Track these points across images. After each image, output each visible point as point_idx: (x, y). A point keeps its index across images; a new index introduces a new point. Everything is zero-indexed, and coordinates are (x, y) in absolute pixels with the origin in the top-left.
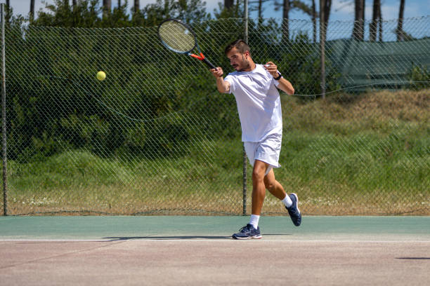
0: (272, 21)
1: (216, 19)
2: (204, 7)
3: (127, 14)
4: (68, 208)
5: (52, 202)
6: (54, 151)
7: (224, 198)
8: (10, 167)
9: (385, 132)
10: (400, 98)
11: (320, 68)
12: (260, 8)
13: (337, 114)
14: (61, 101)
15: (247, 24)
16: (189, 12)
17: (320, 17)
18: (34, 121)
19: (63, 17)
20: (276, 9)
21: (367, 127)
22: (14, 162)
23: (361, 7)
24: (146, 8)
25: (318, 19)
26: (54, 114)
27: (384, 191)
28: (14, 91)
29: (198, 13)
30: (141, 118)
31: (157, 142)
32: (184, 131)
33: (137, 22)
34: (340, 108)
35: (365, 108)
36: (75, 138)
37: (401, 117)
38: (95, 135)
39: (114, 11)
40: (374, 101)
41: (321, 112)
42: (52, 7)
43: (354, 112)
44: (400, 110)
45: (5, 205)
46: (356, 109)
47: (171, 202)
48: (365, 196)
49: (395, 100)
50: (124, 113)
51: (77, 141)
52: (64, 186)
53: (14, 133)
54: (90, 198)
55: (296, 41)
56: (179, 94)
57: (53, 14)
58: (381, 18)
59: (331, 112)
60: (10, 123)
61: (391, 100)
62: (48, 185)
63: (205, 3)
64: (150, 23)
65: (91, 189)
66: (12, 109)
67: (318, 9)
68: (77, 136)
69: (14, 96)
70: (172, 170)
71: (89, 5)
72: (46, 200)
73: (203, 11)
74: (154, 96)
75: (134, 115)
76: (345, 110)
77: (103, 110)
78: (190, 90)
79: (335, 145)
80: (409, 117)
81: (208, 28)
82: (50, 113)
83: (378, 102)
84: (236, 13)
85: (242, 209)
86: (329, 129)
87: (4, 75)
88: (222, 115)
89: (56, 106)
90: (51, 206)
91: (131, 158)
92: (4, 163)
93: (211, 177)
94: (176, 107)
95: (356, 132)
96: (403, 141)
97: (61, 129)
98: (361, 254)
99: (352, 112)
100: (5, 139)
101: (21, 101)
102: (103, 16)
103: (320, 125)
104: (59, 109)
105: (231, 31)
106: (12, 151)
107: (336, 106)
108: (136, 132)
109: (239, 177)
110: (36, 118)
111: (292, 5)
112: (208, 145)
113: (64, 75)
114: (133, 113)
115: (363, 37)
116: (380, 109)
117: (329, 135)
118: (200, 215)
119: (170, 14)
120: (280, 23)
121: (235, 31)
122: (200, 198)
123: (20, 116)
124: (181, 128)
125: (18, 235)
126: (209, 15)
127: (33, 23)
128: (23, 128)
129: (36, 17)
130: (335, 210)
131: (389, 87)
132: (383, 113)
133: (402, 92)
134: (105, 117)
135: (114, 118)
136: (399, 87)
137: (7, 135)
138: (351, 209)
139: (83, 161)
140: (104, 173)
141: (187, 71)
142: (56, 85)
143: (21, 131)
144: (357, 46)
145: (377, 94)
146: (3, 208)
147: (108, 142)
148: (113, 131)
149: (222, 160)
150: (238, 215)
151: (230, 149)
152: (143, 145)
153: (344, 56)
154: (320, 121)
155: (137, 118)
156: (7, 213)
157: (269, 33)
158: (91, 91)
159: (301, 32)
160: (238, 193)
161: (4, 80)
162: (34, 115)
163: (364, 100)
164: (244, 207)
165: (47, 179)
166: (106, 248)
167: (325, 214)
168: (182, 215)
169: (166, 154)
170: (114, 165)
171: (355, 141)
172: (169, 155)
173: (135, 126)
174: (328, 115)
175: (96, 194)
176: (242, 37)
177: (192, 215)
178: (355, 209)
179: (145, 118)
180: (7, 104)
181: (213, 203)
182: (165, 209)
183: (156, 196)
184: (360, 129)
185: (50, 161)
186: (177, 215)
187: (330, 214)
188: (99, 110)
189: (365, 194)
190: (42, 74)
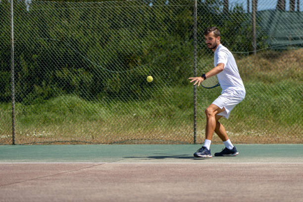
4: (61, 139)
5: (49, 134)
6: (50, 96)
7: (180, 130)
8: (18, 107)
11: (252, 32)
13: (265, 67)
14: (56, 57)
18: (36, 72)
21: (288, 77)
22: (20, 104)
26: (51, 67)
27: (301, 125)
28: (20, 50)
30: (116, 70)
31: (129, 88)
34: (268, 62)
35: (286, 62)
36: (66, 86)
40: (293, 57)
41: (253, 65)
43: (278, 65)
45: (13, 137)
46: (280, 63)
47: (139, 134)
48: (286, 129)
50: (103, 66)
51: (68, 88)
52: (58, 122)
53: (20, 82)
54: (78, 131)
55: (234, 11)
56: (145, 52)
59: (261, 65)
60: (17, 74)
62: (46, 121)
65: (79, 125)
66: (19, 64)
68: (68, 84)
69: (20, 54)
70: (140, 110)
72: (45, 133)
74: (126, 54)
75: (111, 68)
76: (271, 64)
77: (88, 64)
78: (154, 49)
79: (264, 90)
81: (167, 2)
82: (47, 67)
83: (296, 57)
85: (193, 139)
86: (259, 78)
87: (13, 38)
88: (178, 68)
89: (52, 61)
90: (48, 137)
91: (109, 101)
92: (13, 105)
93: (170, 115)
94: (144, 62)
95: (279, 80)
97: (56, 79)
98: (283, 172)
99: (276, 65)
101: (26, 58)
103: (252, 75)
104: (54, 63)
105: (184, 4)
106: (19, 96)
107: (264, 60)
108: (114, 81)
109: (191, 115)
110: (37, 70)
112: (167, 91)
113: (58, 38)
114: (110, 67)
115: (285, 8)
116: (297, 63)
117: (259, 83)
118: (161, 144)
121: (188, 4)
122: (161, 131)
123: (25, 69)
125: (23, 159)
128: (27, 78)
130: (263, 140)
132: (300, 65)
134: (89, 69)
135: (96, 70)
137: (15, 84)
138: (276, 139)
139: (72, 103)
140: (89, 112)
141: (151, 34)
142: (52, 45)
143: (26, 80)
144: (280, 15)
145: (296, 51)
146: (12, 139)
147: (91, 88)
148: (95, 80)
149: (178, 102)
150: (190, 143)
151: (184, 93)
152: (118, 91)
153: (270, 22)
154: (252, 72)
155: (113, 70)
156: (15, 143)
157: (213, 5)
158: (78, 50)
159: (238, 4)
160: (190, 127)
161: (13, 42)
162: (36, 68)
163: (285, 56)
164: (195, 137)
165: (45, 117)
166: (89, 169)
167: (256, 142)
168: (148, 143)
169: (135, 98)
170: (96, 106)
171: (279, 87)
172: (137, 98)
173: (112, 76)
174: (258, 67)
175: (83, 128)
176: (192, 9)
177: (155, 144)
178: (278, 139)
179: (120, 70)
180: (15, 60)
181: (171, 135)
182: (135, 139)
183: (128, 130)
184: (282, 78)
185: (48, 103)
186: (144, 144)
187: (260, 142)
188: (85, 64)
189: (286, 127)
190: (41, 37)
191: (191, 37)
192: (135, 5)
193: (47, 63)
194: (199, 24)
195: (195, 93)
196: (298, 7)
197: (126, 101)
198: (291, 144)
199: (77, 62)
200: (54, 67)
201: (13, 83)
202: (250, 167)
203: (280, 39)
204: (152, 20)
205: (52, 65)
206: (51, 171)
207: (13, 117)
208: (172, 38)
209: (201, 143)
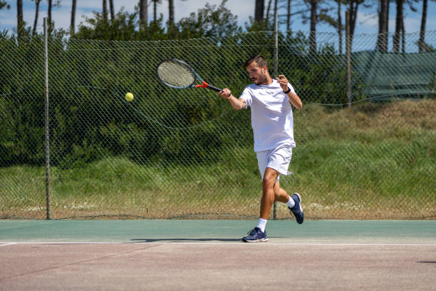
0: (300, 34)
1: (247, 32)
2: (235, 20)
3: (162, 28)
4: (107, 213)
5: (92, 206)
6: (93, 158)
7: (255, 202)
8: (53, 172)
9: (409, 139)
10: (423, 107)
11: (347, 79)
12: (288, 21)
13: (362, 122)
14: (100, 110)
15: (277, 36)
16: (221, 25)
17: (346, 30)
18: (75, 129)
19: (103, 31)
20: (304, 22)
21: (391, 135)
22: (56, 168)
23: (385, 20)
24: (180, 22)
25: (344, 32)
26: (95, 122)
27: (407, 196)
28: (57, 101)
29: (229, 27)
30: (177, 126)
31: (192, 149)
32: (217, 138)
33: (172, 34)
34: (366, 117)
35: (389, 117)
36: (114, 146)
37: (423, 125)
39: (150, 25)
40: (398, 110)
41: (348, 121)
42: (92, 21)
43: (379, 121)
44: (423, 118)
45: (48, 210)
46: (381, 118)
47: (205, 206)
48: (389, 201)
49: (417, 109)
50: (160, 122)
51: (116, 148)
52: (103, 191)
53: (56, 141)
54: (128, 203)
55: (323, 52)
56: (212, 103)
57: (93, 27)
58: (403, 31)
59: (356, 121)
60: (52, 131)
61: (414, 109)
62: (88, 190)
63: (236, 17)
64: (184, 36)
65: (129, 194)
66: (54, 118)
67: (343, 22)
68: (116, 143)
69: (56, 105)
70: (206, 176)
71: (127, 19)
72: (88, 204)
73: (235, 24)
74: (188, 106)
75: (170, 124)
76: (370, 119)
77: (141, 119)
79: (360, 152)
80: (431, 125)
81: (240, 41)
82: (90, 122)
83: (401, 111)
84: (266, 26)
86: (355, 136)
87: (47, 86)
89: (96, 115)
90: (91, 210)
91: (167, 165)
92: (47, 170)
94: (210, 116)
95: (380, 139)
96: (426, 148)
97: (100, 137)
99: (376, 120)
100: (48, 147)
101: (63, 111)
102: (140, 29)
103: (346, 133)
104: (99, 117)
105: (261, 44)
106: (54, 158)
107: (361, 115)
108: (171, 139)
110: (78, 127)
111: (319, 18)
112: (240, 152)
113: (103, 85)
114: (168, 122)
115: (386, 48)
116: (403, 118)
117: (356, 143)
118: (232, 219)
119: (203, 27)
120: (307, 36)
121: (266, 43)
122: (232, 203)
123: (61, 124)
124: (215, 136)
125: (61, 238)
126: (240, 29)
127: (74, 36)
128: (65, 136)
129: (77, 30)
130: (361, 214)
131: (413, 96)
132: (406, 121)
133: (425, 101)
134: (142, 125)
135: (151, 126)
136: (422, 96)
137: (50, 143)
138: (376, 213)
139: (121, 167)
140: (142, 178)
142: (96, 95)
143: (63, 139)
144: (381, 57)
145: (401, 103)
146: (46, 212)
147: (145, 149)
148: (150, 139)
152: (179, 152)
153: (368, 67)
154: (346, 129)
155: (172, 127)
156: (50, 217)
157: (298, 45)
159: (328, 44)
161: (47, 91)
162: (75, 124)
163: (388, 109)
164: (275, 211)
165: (87, 184)
166: (144, 251)
167: (351, 218)
168: (216, 219)
169: (200, 161)
170: (151, 171)
171: (380, 148)
172: (203, 162)
173: (171, 134)
174: (353, 124)
175: (134, 199)
176: (272, 50)
177: (225, 219)
178: (380, 214)
179: (181, 126)
180: (50, 113)
181: (245, 208)
182: (200, 213)
183: (191, 201)
184: (385, 137)
185: (90, 167)
186: (211, 219)
187: (356, 218)
188: (137, 119)
189: (390, 199)
190: (83, 85)
192: (200, 44)
193: (90, 117)
194: (280, 68)
196: (403, 46)
197: (188, 165)
198: (395, 221)
199: (127, 116)
200: (99, 122)
201: (48, 142)
203: (381, 87)
204: (221, 64)
205: (97, 120)
206: (96, 254)
207: (47, 185)
209: (283, 219)
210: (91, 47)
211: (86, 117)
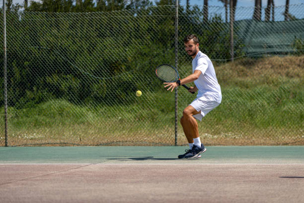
0: (196, 7)
1: (156, 6)
4: (51, 141)
5: (40, 136)
6: (41, 100)
7: (162, 133)
8: (10, 111)
9: (276, 86)
10: (287, 62)
13: (242, 73)
14: (46, 64)
15: (177, 9)
16: (137, 1)
17: (230, 4)
18: (27, 79)
21: (263, 82)
22: (12, 108)
25: (228, 6)
27: (275, 128)
28: (12, 57)
29: (144, 2)
30: (103, 76)
31: (114, 93)
32: (133, 85)
33: (100, 8)
34: (245, 69)
35: (262, 68)
36: (56, 91)
37: (287, 75)
38: (70, 88)
40: (269, 64)
41: (231, 71)
43: (254, 72)
44: (287, 70)
45: (6, 139)
46: (256, 69)
47: (124, 136)
48: (262, 132)
49: (283, 63)
50: (90, 73)
51: (57, 93)
52: (48, 125)
53: (13, 87)
54: (67, 134)
55: (213, 21)
56: (130, 58)
57: (41, 2)
58: (273, 5)
59: (238, 72)
60: (10, 80)
61: (280, 63)
62: (37, 124)
64: (109, 9)
65: (67, 127)
66: (11, 71)
68: (57, 89)
69: (13, 61)
70: (125, 114)
72: (36, 135)
73: (147, 0)
74: (112, 61)
75: (98, 75)
76: (248, 70)
77: (76, 71)
78: (138, 57)
79: (241, 95)
80: (293, 75)
82: (38, 73)
83: (271, 64)
84: (171, 1)
85: (174, 141)
86: (236, 83)
87: (6, 47)
89: (42, 68)
90: (39, 139)
91: (95, 105)
92: (5, 109)
93: (153, 119)
94: (128, 68)
95: (255, 86)
96: (289, 92)
97: (46, 85)
99: (252, 72)
100: (6, 92)
101: (18, 65)
102: (76, 4)
103: (230, 80)
104: (44, 70)
105: (166, 15)
106: (11, 101)
107: (241, 67)
108: (100, 86)
109: (172, 118)
112: (150, 96)
113: (48, 46)
114: (97, 73)
115: (260, 19)
116: (272, 69)
117: (236, 88)
118: (144, 145)
119: (124, 2)
120: (201, 8)
121: (169, 14)
122: (144, 134)
123: (17, 75)
124: (131, 83)
125: (15, 160)
126: (151, 3)
127: (27, 9)
128: (19, 84)
129: (29, 5)
130: (240, 142)
131: (278, 53)
132: (275, 72)
133: (289, 57)
134: (77, 76)
135: (84, 76)
136: (286, 53)
137: (8, 89)
138: (252, 141)
139: (62, 107)
140: (77, 116)
141: (135, 43)
142: (42, 53)
143: (17, 86)
144: (256, 25)
145: (271, 59)
146: (4, 141)
147: (79, 94)
148: (82, 86)
149: (160, 106)
150: (172, 145)
151: (166, 98)
152: (104, 95)
153: (247, 31)
154: (230, 78)
155: (99, 77)
156: (8, 145)
157: (193, 16)
158: (67, 57)
159: (216, 15)
160: (171, 130)
161: (6, 50)
162: (27, 75)
163: (261, 63)
164: (176, 139)
165: (37, 120)
166: (77, 170)
167: (233, 144)
168: (132, 145)
169: (120, 102)
170: (84, 110)
171: (254, 92)
172: (122, 103)
173: (98, 82)
174: (235, 74)
175: (71, 131)
176: (174, 19)
177: (139, 145)
178: (254, 141)
179: (105, 76)
180: (7, 67)
181: (154, 137)
182: (120, 142)
183: (113, 132)
184: (258, 84)
185: (39, 107)
186: (129, 145)
187: (237, 144)
188: (73, 71)
189: (261, 130)
190: (33, 45)
191: (173, 45)
192: (120, 15)
193: (38, 70)
194: (180, 33)
195: (176, 98)
196: (273, 17)
197: (111, 105)
198: (266, 146)
199: (65, 69)
200: (44, 74)
201: (6, 89)
202: (227, 168)
203: (255, 47)
204: (136, 30)
205: (42, 72)
206: (40, 172)
208: (155, 47)
209: (182, 145)
210: (39, 18)
211: (35, 70)
